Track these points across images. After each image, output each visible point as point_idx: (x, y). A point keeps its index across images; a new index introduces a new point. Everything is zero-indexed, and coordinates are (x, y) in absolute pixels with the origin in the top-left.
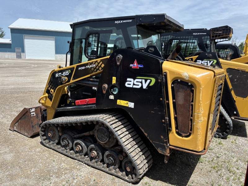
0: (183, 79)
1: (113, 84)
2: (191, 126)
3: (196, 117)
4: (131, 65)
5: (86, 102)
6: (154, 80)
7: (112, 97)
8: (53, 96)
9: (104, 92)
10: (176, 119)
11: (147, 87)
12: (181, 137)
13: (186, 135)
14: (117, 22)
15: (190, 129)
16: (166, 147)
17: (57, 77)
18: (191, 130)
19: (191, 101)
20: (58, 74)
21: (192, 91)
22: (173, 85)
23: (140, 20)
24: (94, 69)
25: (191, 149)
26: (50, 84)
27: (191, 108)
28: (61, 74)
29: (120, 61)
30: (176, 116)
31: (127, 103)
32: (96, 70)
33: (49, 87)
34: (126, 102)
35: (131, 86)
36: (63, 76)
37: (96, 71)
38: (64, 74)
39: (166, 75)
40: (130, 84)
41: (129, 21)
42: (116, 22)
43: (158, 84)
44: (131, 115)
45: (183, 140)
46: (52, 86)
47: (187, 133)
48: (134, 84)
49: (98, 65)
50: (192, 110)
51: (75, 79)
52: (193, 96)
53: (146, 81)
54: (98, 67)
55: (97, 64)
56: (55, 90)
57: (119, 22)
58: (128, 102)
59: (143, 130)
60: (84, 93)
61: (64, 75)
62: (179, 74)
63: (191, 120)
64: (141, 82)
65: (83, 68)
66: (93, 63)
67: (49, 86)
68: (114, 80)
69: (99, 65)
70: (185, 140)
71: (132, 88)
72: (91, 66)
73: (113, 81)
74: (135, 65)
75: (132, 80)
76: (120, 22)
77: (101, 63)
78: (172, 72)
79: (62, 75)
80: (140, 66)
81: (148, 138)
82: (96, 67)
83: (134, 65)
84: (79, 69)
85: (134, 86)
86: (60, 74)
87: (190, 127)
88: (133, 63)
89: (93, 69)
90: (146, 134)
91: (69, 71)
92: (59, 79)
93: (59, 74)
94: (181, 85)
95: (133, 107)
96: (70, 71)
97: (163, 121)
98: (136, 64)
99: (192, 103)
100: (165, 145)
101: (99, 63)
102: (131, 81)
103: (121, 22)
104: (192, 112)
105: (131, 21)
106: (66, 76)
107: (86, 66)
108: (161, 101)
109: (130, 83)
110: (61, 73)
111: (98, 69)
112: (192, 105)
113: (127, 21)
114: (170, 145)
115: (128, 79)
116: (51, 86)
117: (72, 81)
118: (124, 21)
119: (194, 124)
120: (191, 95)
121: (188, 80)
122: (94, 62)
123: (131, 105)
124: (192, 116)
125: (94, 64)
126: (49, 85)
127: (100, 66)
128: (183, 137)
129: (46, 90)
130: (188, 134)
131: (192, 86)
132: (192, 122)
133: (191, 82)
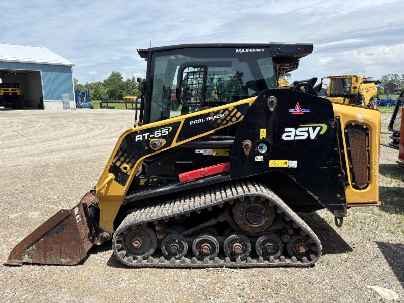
0: (357, 122)
1: (261, 138)
2: (369, 174)
3: (373, 164)
4: (291, 110)
5: (201, 174)
6: (325, 127)
7: (259, 158)
8: (129, 176)
9: (247, 152)
10: (351, 170)
11: (316, 137)
12: (358, 191)
13: (363, 186)
14: (240, 50)
15: (367, 179)
16: (344, 207)
17: (139, 141)
18: (369, 180)
19: (367, 145)
20: (141, 136)
21: (367, 135)
22: (346, 131)
23: (279, 50)
24: (223, 120)
25: (371, 201)
26: (119, 154)
27: (367, 155)
28: (148, 136)
29: (275, 105)
30: (351, 166)
31: (286, 163)
32: (225, 122)
33: (116, 162)
34: (284, 161)
35: (292, 138)
36: (154, 138)
37: (227, 124)
38: (157, 134)
39: (339, 119)
40: (290, 136)
41: (260, 50)
42: (237, 50)
43: (331, 130)
44: (293, 178)
45: (362, 193)
46: (126, 158)
47: (364, 185)
48: (296, 135)
49: (229, 115)
50: (369, 156)
51: (181, 140)
52: (368, 140)
53: (314, 129)
54: (229, 117)
55: (227, 112)
56: (134, 164)
57: (243, 51)
58: (287, 161)
59: (312, 194)
60: (178, 162)
61: (155, 136)
62: (353, 117)
63: (369, 168)
64: (308, 132)
65: (200, 121)
66: (220, 112)
67: (118, 159)
68: (263, 133)
69: (232, 114)
70: (363, 193)
71: (294, 141)
72: (215, 117)
73: (261, 134)
74: (297, 110)
75: (293, 130)
76: (245, 50)
77: (236, 110)
78: (345, 115)
79: (151, 136)
80: (304, 110)
81: (320, 202)
82: (226, 117)
83: (295, 110)
84: (191, 123)
85: (297, 138)
86: (146, 135)
87: (367, 176)
88: (294, 107)
89: (219, 121)
90: (316, 198)
91: (169, 129)
92: (144, 144)
93: (144, 135)
94: (355, 130)
95: (296, 166)
96: (171, 128)
97: (340, 175)
98: (298, 108)
99: (368, 148)
100: (343, 204)
101: (230, 112)
102: (291, 132)
103: (247, 50)
104: (369, 159)
105: (263, 50)
106: (161, 137)
107: (207, 118)
108: (335, 151)
109: (290, 134)
110: (149, 134)
111: (230, 120)
112: (368, 151)
113: (257, 50)
114: (348, 204)
115: (287, 130)
116: (122, 159)
117: (174, 144)
118: (251, 50)
119: (372, 172)
120: (367, 140)
121: (363, 123)
122: (222, 111)
123: (293, 164)
124: (369, 163)
125: (223, 113)
126: (117, 157)
127: (234, 115)
128: (360, 189)
129: (108, 167)
130: (366, 185)
131: (367, 129)
132: (369, 171)
133: (366, 124)
